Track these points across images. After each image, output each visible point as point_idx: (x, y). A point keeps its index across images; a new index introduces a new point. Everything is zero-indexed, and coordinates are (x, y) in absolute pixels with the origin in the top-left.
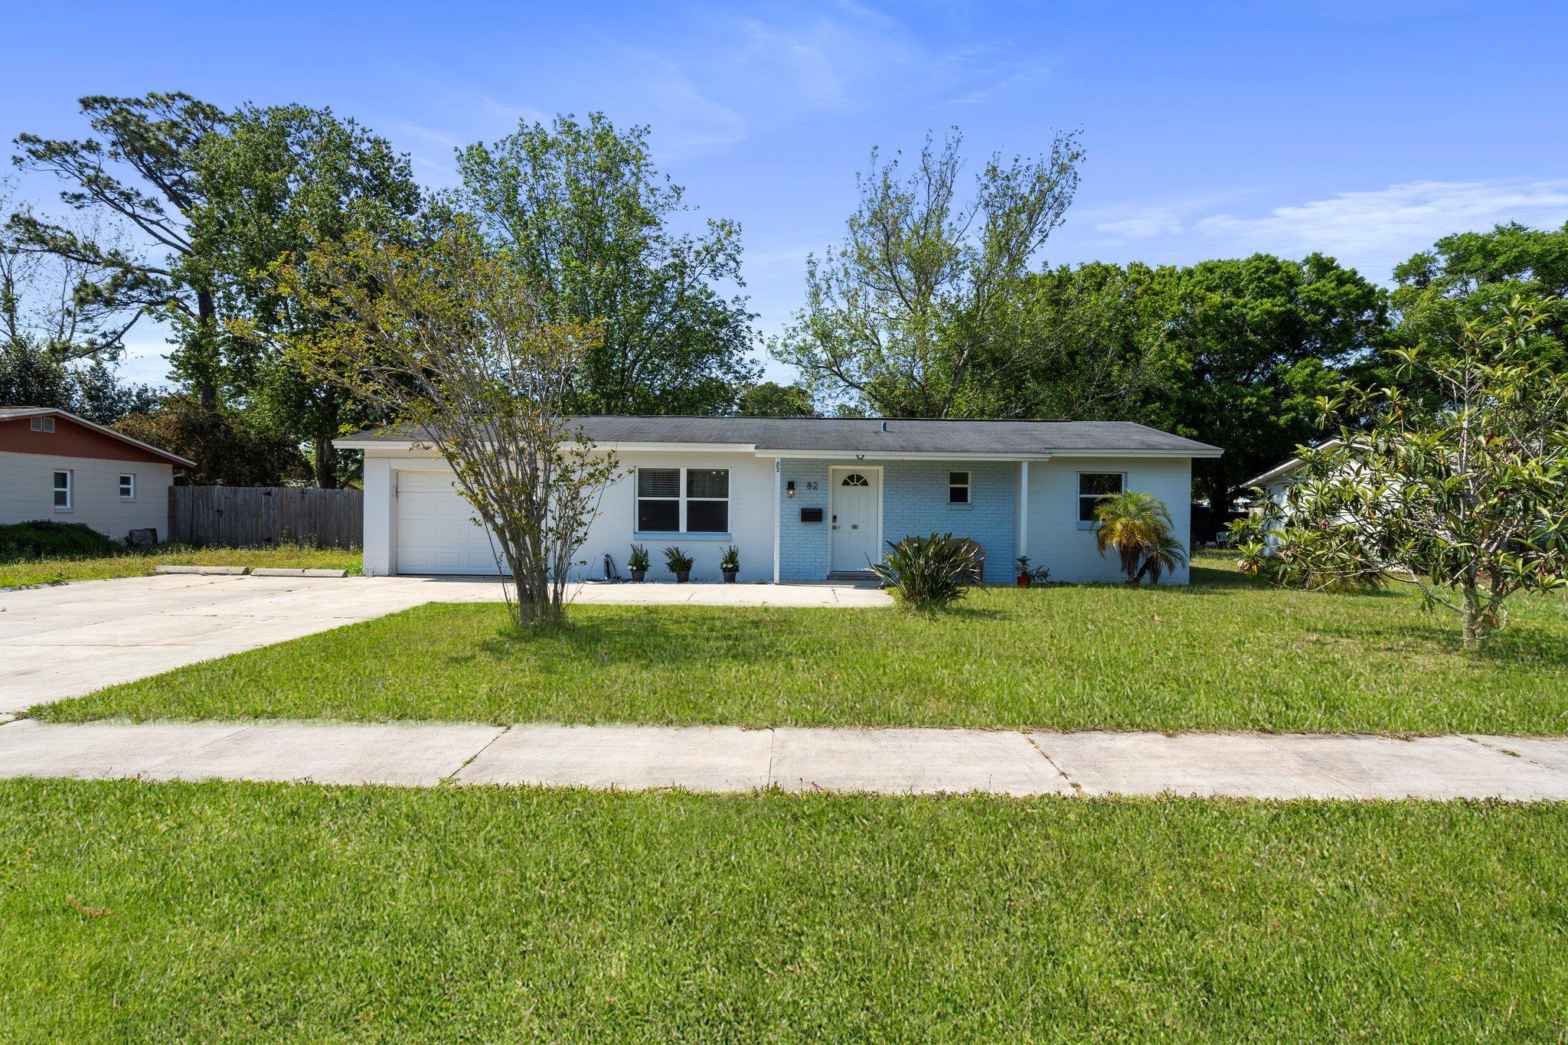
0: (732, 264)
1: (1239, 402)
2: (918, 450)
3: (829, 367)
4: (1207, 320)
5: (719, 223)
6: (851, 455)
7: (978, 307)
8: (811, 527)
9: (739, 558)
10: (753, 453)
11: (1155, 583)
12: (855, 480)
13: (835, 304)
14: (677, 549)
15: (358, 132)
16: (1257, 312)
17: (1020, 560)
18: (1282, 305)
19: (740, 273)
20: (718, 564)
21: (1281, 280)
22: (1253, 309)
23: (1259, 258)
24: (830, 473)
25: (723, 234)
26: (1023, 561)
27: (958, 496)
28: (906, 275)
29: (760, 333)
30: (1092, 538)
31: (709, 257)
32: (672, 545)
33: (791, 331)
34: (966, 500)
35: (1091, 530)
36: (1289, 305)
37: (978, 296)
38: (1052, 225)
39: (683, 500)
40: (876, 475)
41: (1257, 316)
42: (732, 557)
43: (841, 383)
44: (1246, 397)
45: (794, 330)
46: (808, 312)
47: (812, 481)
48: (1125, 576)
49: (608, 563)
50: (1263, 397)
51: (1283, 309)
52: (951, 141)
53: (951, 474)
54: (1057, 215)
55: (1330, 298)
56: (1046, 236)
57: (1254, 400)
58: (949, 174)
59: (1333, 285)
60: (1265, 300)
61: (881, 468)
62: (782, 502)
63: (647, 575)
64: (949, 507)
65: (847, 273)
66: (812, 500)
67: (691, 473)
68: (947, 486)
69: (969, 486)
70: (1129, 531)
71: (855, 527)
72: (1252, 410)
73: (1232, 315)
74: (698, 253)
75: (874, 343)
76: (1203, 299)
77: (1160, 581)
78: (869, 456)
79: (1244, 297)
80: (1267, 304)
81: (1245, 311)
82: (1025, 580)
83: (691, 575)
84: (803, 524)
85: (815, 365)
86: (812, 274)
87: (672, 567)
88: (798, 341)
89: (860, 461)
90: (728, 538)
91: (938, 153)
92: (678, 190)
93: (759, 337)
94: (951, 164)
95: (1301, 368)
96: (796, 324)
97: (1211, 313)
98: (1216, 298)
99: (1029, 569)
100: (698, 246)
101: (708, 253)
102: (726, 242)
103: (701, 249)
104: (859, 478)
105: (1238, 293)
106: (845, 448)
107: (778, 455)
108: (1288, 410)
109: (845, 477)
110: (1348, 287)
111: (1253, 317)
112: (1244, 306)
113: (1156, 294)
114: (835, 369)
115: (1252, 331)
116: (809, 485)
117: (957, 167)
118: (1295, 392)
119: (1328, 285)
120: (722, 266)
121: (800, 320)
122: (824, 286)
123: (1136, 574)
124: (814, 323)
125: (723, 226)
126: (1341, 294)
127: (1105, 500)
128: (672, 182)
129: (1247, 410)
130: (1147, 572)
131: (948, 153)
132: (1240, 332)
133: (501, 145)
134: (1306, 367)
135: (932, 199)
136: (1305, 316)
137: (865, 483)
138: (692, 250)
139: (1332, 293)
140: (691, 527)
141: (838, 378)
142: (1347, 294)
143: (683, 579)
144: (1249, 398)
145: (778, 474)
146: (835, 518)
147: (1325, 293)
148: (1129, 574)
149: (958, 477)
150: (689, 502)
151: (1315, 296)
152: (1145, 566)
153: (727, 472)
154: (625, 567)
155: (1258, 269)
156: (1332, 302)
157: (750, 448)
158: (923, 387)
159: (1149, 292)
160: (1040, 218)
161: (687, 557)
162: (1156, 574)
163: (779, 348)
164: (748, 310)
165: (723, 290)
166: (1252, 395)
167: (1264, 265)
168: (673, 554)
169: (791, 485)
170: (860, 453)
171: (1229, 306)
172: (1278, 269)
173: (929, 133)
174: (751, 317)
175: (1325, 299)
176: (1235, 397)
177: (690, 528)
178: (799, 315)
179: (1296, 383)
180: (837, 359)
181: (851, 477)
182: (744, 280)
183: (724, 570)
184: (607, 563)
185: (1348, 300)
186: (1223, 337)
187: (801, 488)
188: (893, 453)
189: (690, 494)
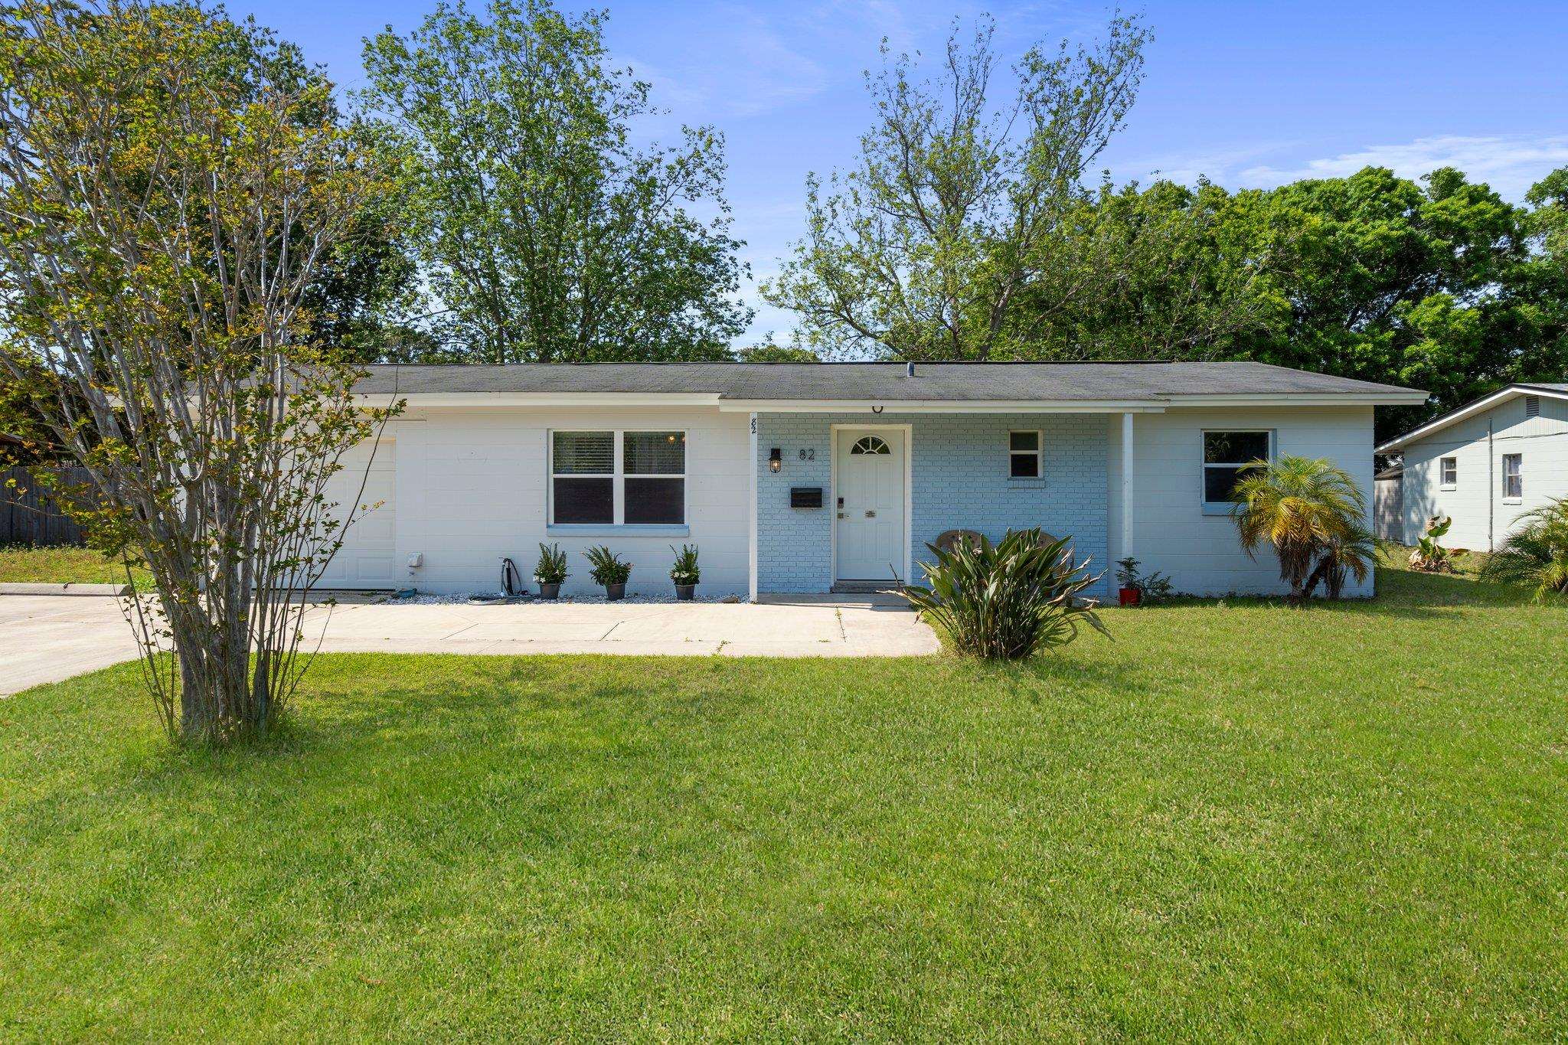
0: (713, 182)
1: (1350, 350)
2: (965, 398)
3: (836, 312)
4: (1306, 247)
5: (697, 131)
6: (864, 407)
7: (1021, 234)
8: (805, 515)
9: (700, 563)
10: (717, 407)
11: (1334, 600)
12: (868, 445)
13: (844, 236)
14: (606, 551)
15: (259, 34)
16: (1370, 237)
17: (1122, 563)
18: (1401, 228)
19: (722, 195)
20: (668, 572)
21: (1400, 197)
22: (1362, 233)
23: (1370, 171)
24: (834, 437)
25: (701, 146)
26: (1129, 564)
27: (1024, 467)
28: (930, 199)
29: (748, 266)
30: (1230, 531)
31: (683, 172)
32: (598, 544)
33: (788, 267)
34: (1034, 473)
35: (1233, 515)
36: (1409, 228)
37: (1021, 220)
38: (1112, 130)
39: (619, 478)
40: (900, 437)
41: (1369, 243)
42: (688, 563)
43: (853, 332)
44: (1358, 342)
45: (792, 265)
46: (810, 244)
47: (806, 448)
48: (1286, 588)
49: (510, 570)
50: (1381, 344)
51: (1402, 232)
52: (982, 30)
53: (1013, 435)
54: (1118, 117)
55: (1462, 218)
56: (1104, 144)
57: (1370, 347)
58: (980, 73)
59: (1464, 202)
60: (1378, 222)
61: (908, 428)
62: (761, 479)
63: (564, 589)
64: (1011, 484)
65: (857, 200)
66: (806, 476)
67: (630, 440)
68: (1006, 453)
69: (1039, 453)
70: (1300, 518)
71: (871, 514)
72: (1366, 360)
73: (1336, 242)
74: (671, 168)
75: (891, 283)
76: (1300, 222)
77: (1344, 593)
78: (891, 407)
79: (1351, 219)
80: (1382, 227)
81: (1353, 236)
82: (1132, 596)
83: (628, 587)
84: (794, 510)
85: (818, 308)
86: (813, 199)
87: (600, 576)
88: (796, 278)
89: (878, 416)
90: (685, 532)
91: (967, 48)
92: (642, 87)
93: (747, 271)
94: (984, 61)
95: (1429, 305)
96: (796, 258)
97: (1313, 238)
98: (1316, 220)
99: (1137, 578)
100: (670, 159)
101: (683, 167)
102: (705, 155)
103: (674, 163)
104: (876, 442)
105: (1343, 215)
106: (854, 397)
107: (754, 408)
108: (1412, 359)
109: (854, 440)
110: (1482, 205)
111: (1364, 244)
112: (1352, 230)
113: (1239, 217)
114: (845, 314)
115: (1361, 262)
116: (803, 453)
117: (990, 65)
118: (1422, 336)
119: (1457, 203)
120: (701, 186)
121: (800, 254)
122: (827, 213)
123: (1305, 582)
124: (817, 257)
125: (702, 134)
126: (1474, 213)
127: (1250, 472)
128: (635, 78)
129: (1359, 360)
130: (1321, 581)
131: (979, 46)
132: (1347, 263)
133: (420, 35)
134: (1435, 304)
135: (961, 102)
136: (1430, 240)
137: (885, 450)
138: (663, 164)
139: (1463, 212)
140: (631, 517)
141: (847, 326)
142: (1481, 212)
143: (616, 594)
144: (1363, 345)
145: (754, 438)
146: (841, 501)
147: (1454, 213)
148: (1295, 584)
149: (1023, 440)
150: (627, 481)
151: (1444, 216)
152: (1319, 572)
153: (680, 436)
154: (532, 581)
155: (1371, 184)
156: (1464, 223)
157: (713, 399)
158: (955, 333)
159: (1231, 216)
160: (1098, 119)
161: (622, 561)
162: (1335, 583)
163: (775, 291)
164: (733, 236)
165: (702, 212)
166: (1366, 342)
167: (1378, 179)
168: (600, 557)
169: (776, 454)
170: (878, 404)
171: (1332, 231)
172: (1395, 184)
173: (955, 19)
174: (735, 245)
175: (1455, 219)
176: (1345, 344)
177: (629, 519)
178: (798, 247)
179: (1423, 325)
180: (845, 301)
181: (864, 442)
182: (728, 204)
183: (677, 581)
184: (508, 570)
185: (1484, 221)
186: (1325, 269)
187: (790, 457)
188: (926, 403)
189: (629, 467)
